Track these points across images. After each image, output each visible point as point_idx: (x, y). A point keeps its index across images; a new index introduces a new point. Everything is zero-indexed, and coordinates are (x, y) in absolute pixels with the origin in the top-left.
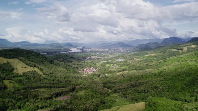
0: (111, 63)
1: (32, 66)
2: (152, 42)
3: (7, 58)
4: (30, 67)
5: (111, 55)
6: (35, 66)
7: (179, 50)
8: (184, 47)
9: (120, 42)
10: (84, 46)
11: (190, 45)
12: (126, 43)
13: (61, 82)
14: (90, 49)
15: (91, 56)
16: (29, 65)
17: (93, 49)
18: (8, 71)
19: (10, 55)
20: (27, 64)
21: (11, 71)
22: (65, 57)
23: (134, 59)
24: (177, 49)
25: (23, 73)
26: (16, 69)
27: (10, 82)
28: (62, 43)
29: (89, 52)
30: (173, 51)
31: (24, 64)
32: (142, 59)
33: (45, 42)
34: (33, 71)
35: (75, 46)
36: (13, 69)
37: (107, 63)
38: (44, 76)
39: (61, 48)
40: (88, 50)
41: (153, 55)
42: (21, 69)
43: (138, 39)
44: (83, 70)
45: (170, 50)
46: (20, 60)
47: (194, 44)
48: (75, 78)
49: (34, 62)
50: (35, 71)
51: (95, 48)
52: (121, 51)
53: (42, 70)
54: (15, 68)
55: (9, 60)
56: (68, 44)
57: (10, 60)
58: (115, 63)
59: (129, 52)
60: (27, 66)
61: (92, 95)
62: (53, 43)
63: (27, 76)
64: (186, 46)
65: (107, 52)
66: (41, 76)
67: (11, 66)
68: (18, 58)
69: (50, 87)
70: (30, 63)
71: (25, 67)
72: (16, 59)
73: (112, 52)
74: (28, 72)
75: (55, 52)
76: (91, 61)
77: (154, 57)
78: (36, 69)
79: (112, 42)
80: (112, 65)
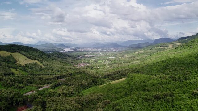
0: (103, 60)
1: (33, 59)
2: (144, 42)
3: (10, 52)
4: (30, 60)
5: (104, 54)
6: (35, 59)
7: (165, 48)
8: (169, 45)
9: (113, 43)
10: (77, 47)
11: (176, 43)
12: (119, 44)
13: (59, 71)
14: (83, 49)
15: (84, 55)
16: (30, 58)
17: (86, 49)
18: (12, 62)
19: (13, 49)
20: (28, 57)
21: (15, 63)
22: (60, 55)
23: (124, 56)
24: (163, 46)
25: (25, 64)
26: (19, 61)
27: (16, 70)
28: (55, 44)
29: (82, 51)
30: (160, 48)
31: (25, 57)
32: (131, 56)
33: (38, 43)
34: (34, 63)
35: (68, 47)
36: (16, 61)
37: (100, 60)
38: (44, 67)
39: (55, 48)
40: (81, 50)
41: (141, 52)
42: (23, 61)
43: (131, 40)
44: (77, 64)
45: (158, 47)
46: (22, 54)
47: (179, 42)
48: (71, 69)
49: (33, 55)
50: (36, 63)
51: (88, 48)
52: (113, 51)
53: (41, 62)
54: (17, 60)
55: (11, 53)
56: (61, 44)
57: (13, 54)
58: (106, 60)
59: (121, 52)
60: (28, 59)
61: (86, 77)
62: (46, 44)
63: (30, 67)
64: (171, 44)
65: (100, 51)
66: (41, 67)
67: (14, 58)
68: (19, 52)
69: (50, 74)
70: (31, 56)
71: (27, 60)
72: (18, 53)
73: (104, 51)
74: (30, 63)
75: (48, 52)
76: (84, 58)
77: (142, 53)
78: (36, 61)
79: (104, 43)
80: (103, 61)
